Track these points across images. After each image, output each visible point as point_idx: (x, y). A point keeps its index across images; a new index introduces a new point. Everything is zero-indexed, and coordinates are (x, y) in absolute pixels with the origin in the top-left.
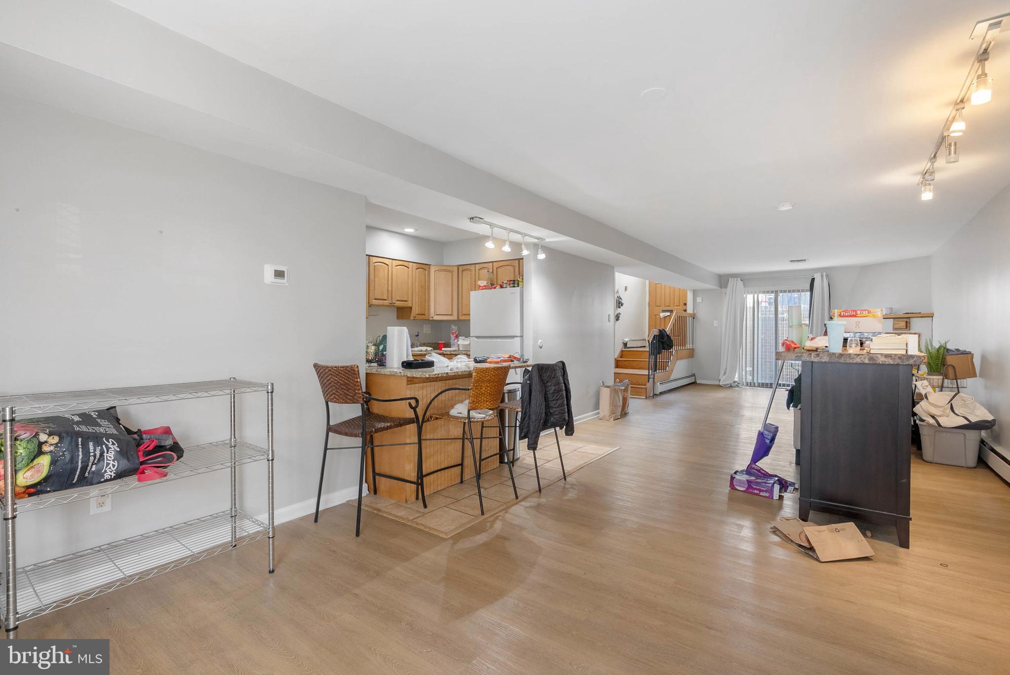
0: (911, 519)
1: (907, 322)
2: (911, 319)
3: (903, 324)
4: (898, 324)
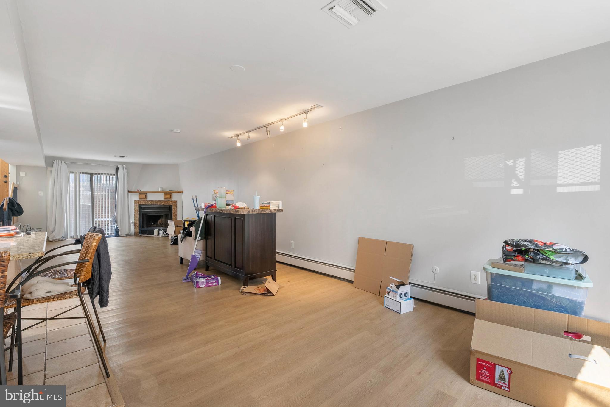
0: (277, 270)
1: (170, 195)
2: (172, 194)
3: (169, 196)
4: (166, 196)
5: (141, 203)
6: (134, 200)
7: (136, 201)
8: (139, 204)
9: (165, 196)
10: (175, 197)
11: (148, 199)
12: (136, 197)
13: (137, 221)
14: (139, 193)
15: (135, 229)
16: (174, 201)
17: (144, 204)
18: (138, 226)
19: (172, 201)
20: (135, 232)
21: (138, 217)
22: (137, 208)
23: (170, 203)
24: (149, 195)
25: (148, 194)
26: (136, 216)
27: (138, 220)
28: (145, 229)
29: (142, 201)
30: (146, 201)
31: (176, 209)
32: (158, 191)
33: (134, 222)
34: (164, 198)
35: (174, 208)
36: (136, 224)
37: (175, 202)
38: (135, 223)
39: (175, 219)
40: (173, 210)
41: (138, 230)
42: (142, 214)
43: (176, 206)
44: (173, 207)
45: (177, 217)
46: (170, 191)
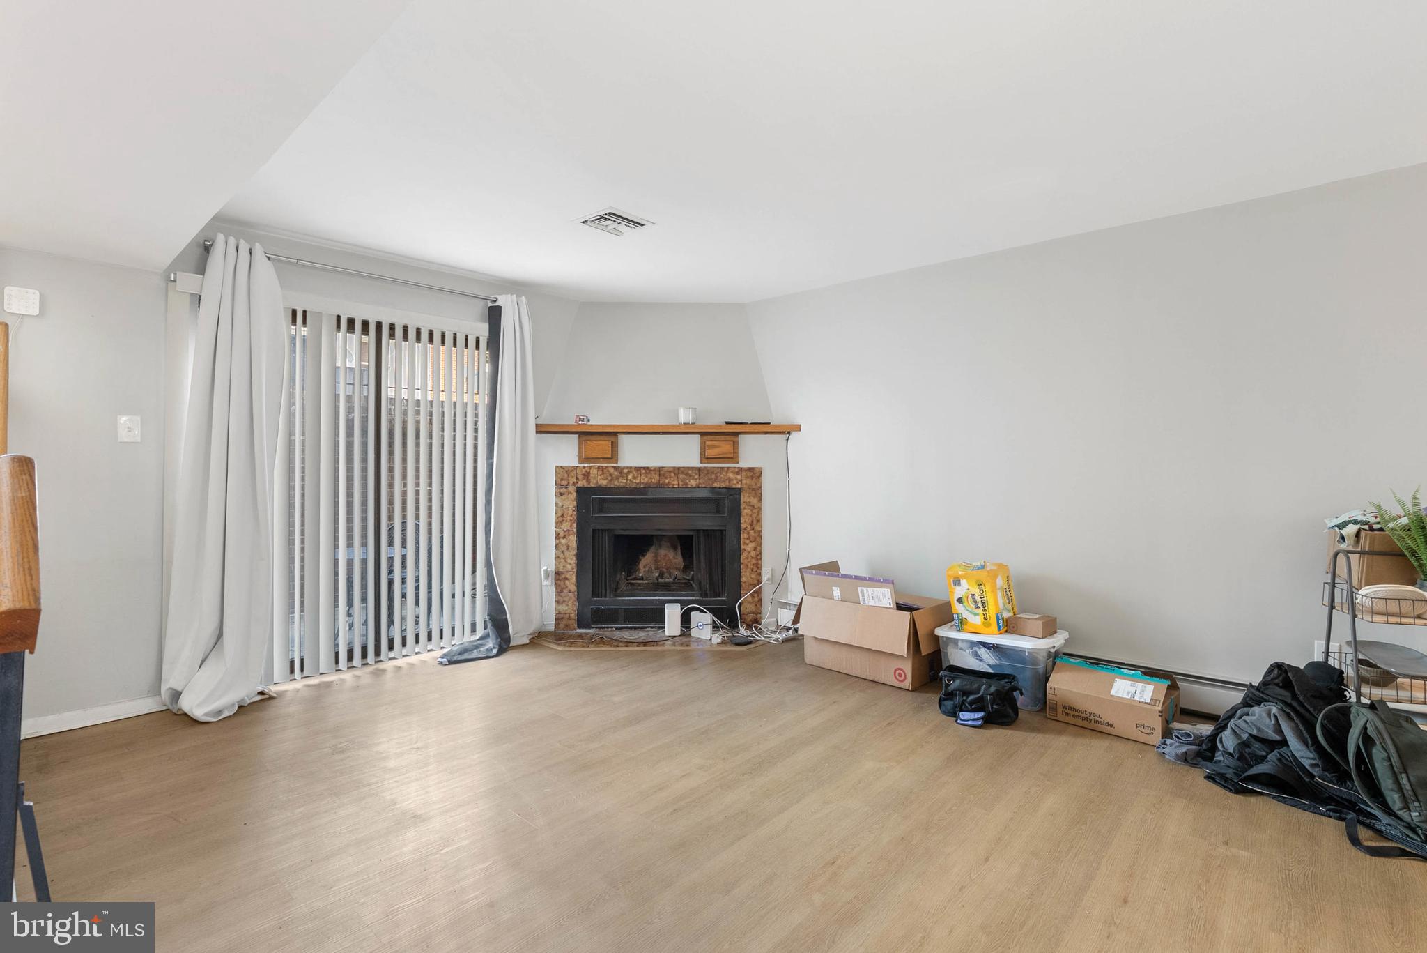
1: (731, 443)
2: (739, 436)
3: (725, 448)
4: (715, 447)
5: (589, 481)
6: (557, 467)
7: (563, 473)
8: (580, 484)
9: (710, 447)
10: (752, 452)
11: (623, 463)
12: (566, 453)
13: (569, 567)
14: (581, 434)
15: (557, 602)
16: (751, 469)
17: (604, 483)
18: (573, 588)
19: (741, 470)
20: (557, 620)
21: (574, 545)
22: (571, 503)
23: (730, 480)
24: (625, 442)
25: (624, 440)
26: (564, 541)
27: (572, 561)
28: (608, 603)
29: (594, 472)
30: (612, 470)
31: (760, 509)
32: (675, 423)
33: (552, 568)
34: (704, 458)
35: (749, 504)
36: (566, 579)
37: (755, 474)
38: (558, 574)
39: (753, 554)
40: (745, 511)
41: (570, 608)
42: (594, 531)
43: (757, 492)
44: (745, 498)
45: (760, 545)
46: (727, 423)
